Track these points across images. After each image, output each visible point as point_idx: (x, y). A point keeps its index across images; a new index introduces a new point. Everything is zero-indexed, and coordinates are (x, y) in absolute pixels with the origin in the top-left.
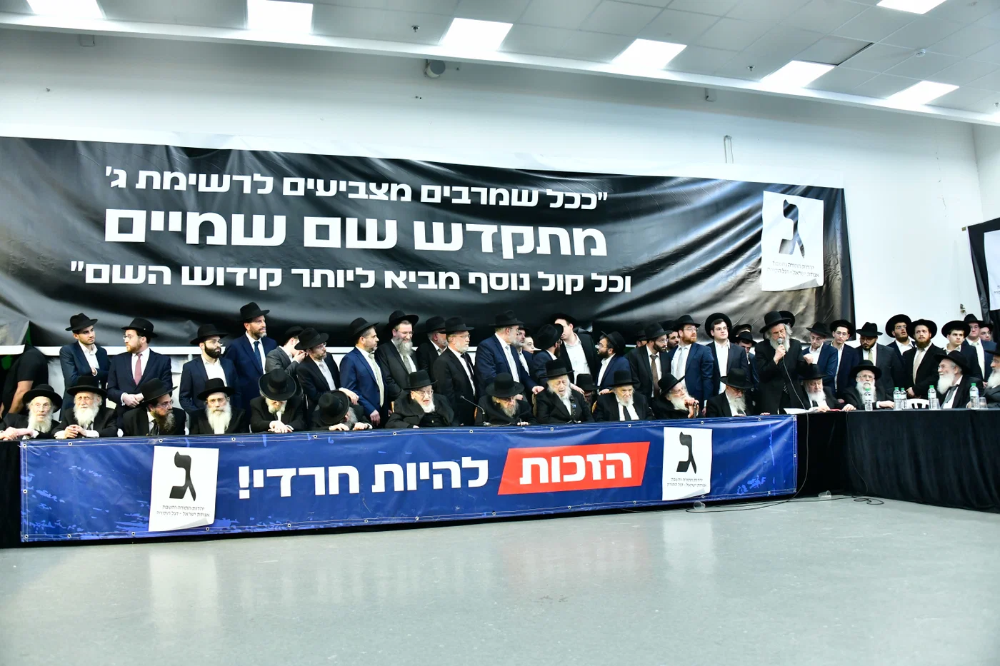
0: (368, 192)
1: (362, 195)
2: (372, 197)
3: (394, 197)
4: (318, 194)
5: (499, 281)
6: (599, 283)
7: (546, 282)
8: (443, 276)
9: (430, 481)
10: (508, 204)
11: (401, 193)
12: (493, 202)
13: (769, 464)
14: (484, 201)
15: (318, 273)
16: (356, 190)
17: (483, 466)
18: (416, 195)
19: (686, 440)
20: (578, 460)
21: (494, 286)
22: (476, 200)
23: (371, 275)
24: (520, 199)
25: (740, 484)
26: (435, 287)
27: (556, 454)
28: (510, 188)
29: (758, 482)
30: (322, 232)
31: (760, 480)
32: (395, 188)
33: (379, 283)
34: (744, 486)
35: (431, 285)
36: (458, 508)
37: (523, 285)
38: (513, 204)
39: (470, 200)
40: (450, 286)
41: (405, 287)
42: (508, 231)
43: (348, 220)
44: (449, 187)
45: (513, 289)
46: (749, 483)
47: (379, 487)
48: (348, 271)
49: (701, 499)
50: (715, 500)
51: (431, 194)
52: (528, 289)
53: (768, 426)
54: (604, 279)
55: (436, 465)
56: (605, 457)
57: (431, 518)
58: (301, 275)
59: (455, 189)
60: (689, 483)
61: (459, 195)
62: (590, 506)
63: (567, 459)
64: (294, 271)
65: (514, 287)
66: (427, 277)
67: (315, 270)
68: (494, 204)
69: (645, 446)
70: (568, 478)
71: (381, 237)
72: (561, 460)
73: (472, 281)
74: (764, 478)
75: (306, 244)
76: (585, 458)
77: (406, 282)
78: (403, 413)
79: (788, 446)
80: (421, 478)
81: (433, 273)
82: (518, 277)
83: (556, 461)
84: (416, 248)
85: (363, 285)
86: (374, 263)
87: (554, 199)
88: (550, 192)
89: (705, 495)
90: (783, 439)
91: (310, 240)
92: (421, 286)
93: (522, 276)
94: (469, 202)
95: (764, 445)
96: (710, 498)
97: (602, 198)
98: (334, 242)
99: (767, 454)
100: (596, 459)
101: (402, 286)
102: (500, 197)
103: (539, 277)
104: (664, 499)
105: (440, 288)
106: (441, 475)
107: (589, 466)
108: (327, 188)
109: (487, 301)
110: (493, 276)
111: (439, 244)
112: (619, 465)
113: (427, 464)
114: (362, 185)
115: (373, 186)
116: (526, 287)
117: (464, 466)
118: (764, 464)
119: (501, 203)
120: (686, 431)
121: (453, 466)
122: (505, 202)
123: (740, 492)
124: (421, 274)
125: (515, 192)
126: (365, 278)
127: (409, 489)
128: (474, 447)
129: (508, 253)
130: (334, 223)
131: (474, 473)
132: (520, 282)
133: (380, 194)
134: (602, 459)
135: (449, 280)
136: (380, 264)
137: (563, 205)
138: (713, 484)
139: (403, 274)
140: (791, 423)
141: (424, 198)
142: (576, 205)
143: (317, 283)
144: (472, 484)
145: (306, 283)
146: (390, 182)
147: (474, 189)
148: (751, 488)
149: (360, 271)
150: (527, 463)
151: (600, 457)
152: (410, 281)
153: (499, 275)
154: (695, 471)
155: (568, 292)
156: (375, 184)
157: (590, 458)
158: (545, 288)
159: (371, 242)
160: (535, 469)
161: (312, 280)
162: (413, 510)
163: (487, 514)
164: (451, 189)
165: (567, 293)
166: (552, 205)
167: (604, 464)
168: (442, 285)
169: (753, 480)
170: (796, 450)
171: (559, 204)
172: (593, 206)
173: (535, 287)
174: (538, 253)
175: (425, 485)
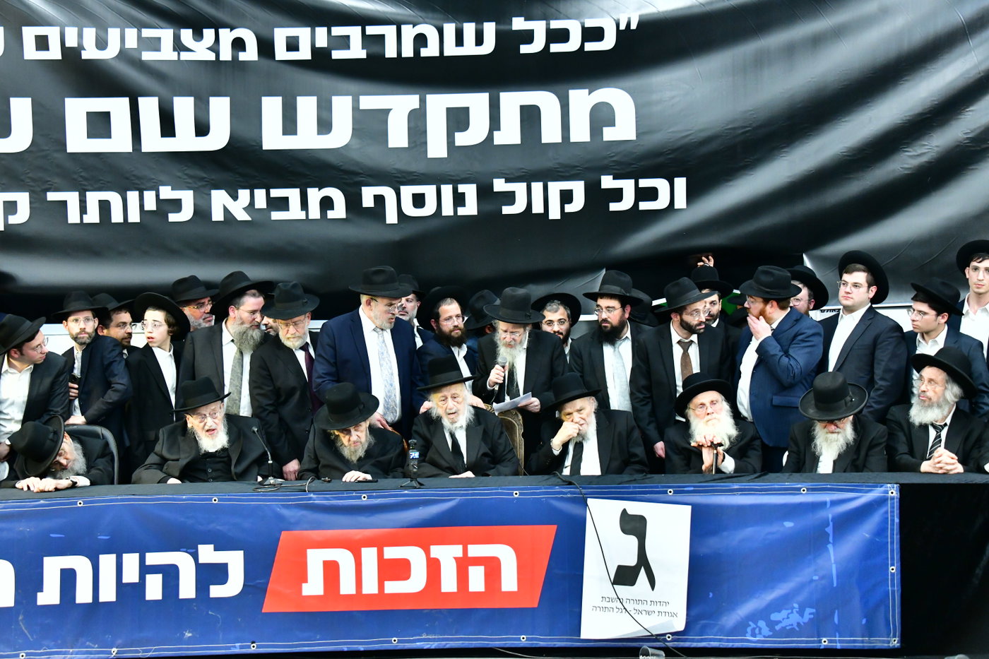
0: (179, 46)
1: (167, 53)
2: (185, 56)
3: (226, 54)
4: (85, 55)
5: (419, 200)
6: (617, 195)
7: (510, 198)
8: (315, 195)
9: (141, 586)
10: (437, 54)
11: (239, 44)
12: (408, 52)
13: (823, 582)
14: (391, 52)
15: (93, 198)
16: (155, 44)
17: (235, 561)
18: (266, 47)
19: (634, 526)
20: (414, 555)
21: (409, 210)
22: (375, 49)
23: (187, 197)
24: (459, 41)
25: (754, 617)
26: (302, 215)
27: (369, 544)
28: (438, 23)
29: (795, 619)
30: (99, 124)
31: (801, 613)
32: (227, 36)
33: (202, 212)
34: (762, 624)
35: (295, 212)
36: (188, 635)
37: (464, 205)
38: (446, 53)
39: (365, 51)
40: (329, 212)
41: (247, 218)
42: (439, 104)
43: (142, 101)
44: (325, 29)
45: (444, 213)
46: (775, 617)
47: (50, 595)
48: (146, 193)
49: (665, 640)
50: (694, 645)
51: (292, 45)
52: (474, 212)
53: (822, 505)
54: (628, 186)
55: (153, 558)
56: (465, 551)
57: (138, 652)
58: (64, 203)
59: (338, 31)
60: (640, 607)
61: (344, 42)
62: (434, 640)
63: (391, 553)
64: (52, 196)
65: (448, 210)
66: (286, 199)
67: (88, 194)
68: (411, 55)
69: (548, 533)
70: (392, 587)
71: (202, 129)
72: (380, 554)
73: (368, 202)
74: (808, 610)
75: (70, 149)
76: (427, 552)
77: (250, 207)
78: (166, 454)
79: (873, 550)
80: (125, 580)
81: (297, 191)
82: (455, 190)
83: (369, 555)
84: (265, 148)
85: (173, 217)
86: (191, 177)
87: (528, 37)
88: (519, 24)
89: (673, 634)
90: (864, 532)
91: (78, 140)
92: (276, 215)
93: (462, 188)
94: (362, 54)
95: (813, 541)
96: (685, 640)
97: (628, 24)
98: (120, 141)
99: (820, 561)
100: (447, 554)
101: (242, 216)
102: (421, 40)
103: (496, 189)
104: (583, 636)
105: (310, 217)
106: (160, 576)
107: (434, 567)
108: (102, 44)
109: (396, 236)
110: (407, 191)
111: (307, 138)
112: (492, 567)
113: (136, 556)
114: (166, 35)
115: (186, 35)
116: (471, 208)
117: (201, 561)
118: (812, 581)
119: (424, 53)
120: (634, 508)
121: (183, 561)
122: (431, 51)
123: (754, 635)
124: (275, 193)
125: (450, 29)
126: (176, 205)
127: (102, 599)
128: (218, 527)
129: (437, 147)
130: (118, 107)
131: (217, 573)
132: (459, 199)
133: (200, 50)
134: (460, 555)
135: (327, 203)
136: (202, 179)
137: (547, 47)
138: (693, 613)
139: (244, 194)
140: (882, 501)
141: (281, 53)
142: (573, 45)
143: (93, 216)
144: (216, 591)
145: (73, 216)
146: (217, 25)
147: (371, 30)
148: (778, 628)
149: (167, 192)
150: (316, 559)
151: (457, 550)
152: (257, 206)
153: (418, 189)
154: (653, 586)
155: (555, 214)
156: (190, 31)
157: (436, 551)
158: (507, 210)
159: (184, 140)
160: (331, 570)
161: (83, 210)
162: (109, 637)
163: (241, 647)
164: (329, 32)
165: (551, 217)
166: (525, 49)
167: (464, 564)
168: (315, 212)
169: (784, 613)
170: (897, 556)
171: (537, 46)
172: (609, 42)
173: (489, 207)
174: (497, 142)
175: (130, 593)
